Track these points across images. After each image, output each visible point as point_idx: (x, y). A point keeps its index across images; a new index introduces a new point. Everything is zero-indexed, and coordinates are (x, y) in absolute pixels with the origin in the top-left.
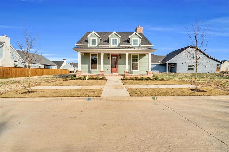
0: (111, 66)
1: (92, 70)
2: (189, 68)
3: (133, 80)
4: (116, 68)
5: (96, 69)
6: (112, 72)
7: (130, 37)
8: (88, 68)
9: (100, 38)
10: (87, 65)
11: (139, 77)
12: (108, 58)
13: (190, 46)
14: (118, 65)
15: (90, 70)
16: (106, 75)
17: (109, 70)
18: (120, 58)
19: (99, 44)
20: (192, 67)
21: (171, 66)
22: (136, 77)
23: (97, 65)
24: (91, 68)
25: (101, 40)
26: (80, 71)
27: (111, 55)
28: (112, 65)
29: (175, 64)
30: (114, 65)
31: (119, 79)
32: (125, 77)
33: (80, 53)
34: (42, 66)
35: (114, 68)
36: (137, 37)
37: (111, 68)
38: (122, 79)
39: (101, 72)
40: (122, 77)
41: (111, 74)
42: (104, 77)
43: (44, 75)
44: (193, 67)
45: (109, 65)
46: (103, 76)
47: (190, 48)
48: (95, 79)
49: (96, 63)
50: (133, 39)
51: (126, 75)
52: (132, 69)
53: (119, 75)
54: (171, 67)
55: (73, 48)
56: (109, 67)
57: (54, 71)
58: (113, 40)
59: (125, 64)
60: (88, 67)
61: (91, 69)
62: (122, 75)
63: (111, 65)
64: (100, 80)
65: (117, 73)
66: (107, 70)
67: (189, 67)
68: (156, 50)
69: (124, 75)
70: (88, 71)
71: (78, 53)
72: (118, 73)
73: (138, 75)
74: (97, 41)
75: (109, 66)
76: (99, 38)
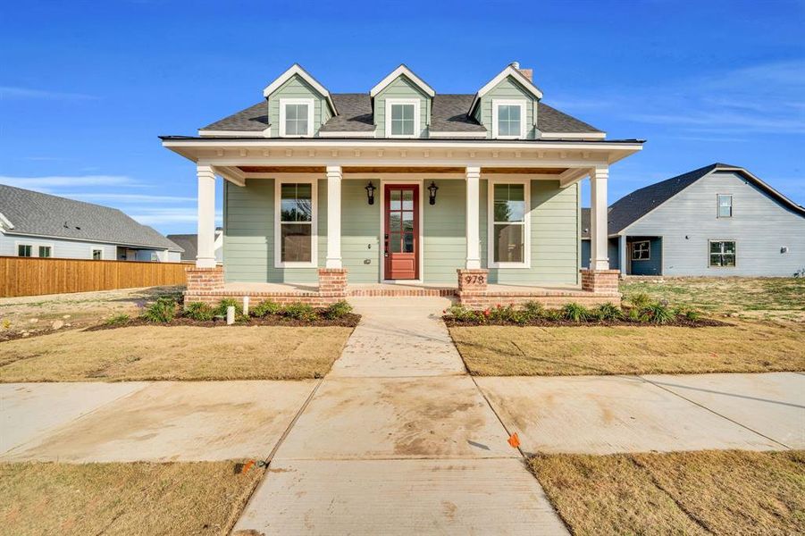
0: (386, 244)
1: (287, 265)
2: (712, 256)
3: (512, 322)
4: (412, 255)
5: (309, 259)
6: (389, 276)
7: (481, 93)
8: (265, 255)
9: (326, 99)
10: (262, 240)
11: (546, 305)
12: (371, 201)
13: (715, 166)
14: (421, 238)
15: (278, 263)
16: (354, 293)
17: (375, 262)
18: (432, 201)
19: (323, 129)
20: (725, 251)
21: (637, 248)
22: (528, 306)
23: (312, 237)
24: (283, 255)
25: (333, 115)
26: (209, 271)
27: (386, 185)
28: (391, 236)
29: (656, 240)
30: (403, 241)
31: (431, 316)
32: (464, 301)
33: (209, 168)
34: (109, 253)
35: (403, 254)
36: (519, 93)
37: (386, 252)
38: (448, 313)
39: (327, 273)
40: (447, 303)
41: (386, 286)
42: (340, 305)
43: (112, 289)
44: (729, 253)
45: (373, 240)
46: (336, 300)
47: (718, 172)
48: (286, 315)
49: (306, 231)
50: (497, 103)
51: (468, 289)
52: (496, 259)
53: (428, 291)
54: (638, 254)
55: (164, 139)
56: (375, 247)
57: (160, 274)
58: (396, 109)
59: (463, 232)
60: (265, 247)
61: (283, 260)
62: (445, 293)
63: (386, 238)
64: (311, 322)
65: (417, 277)
66: (367, 262)
67: (712, 251)
68: (640, 147)
69: (454, 294)
70: (265, 269)
71: (199, 168)
72: (420, 282)
73: (534, 291)
74: (315, 113)
75: (371, 246)
76: (324, 102)
